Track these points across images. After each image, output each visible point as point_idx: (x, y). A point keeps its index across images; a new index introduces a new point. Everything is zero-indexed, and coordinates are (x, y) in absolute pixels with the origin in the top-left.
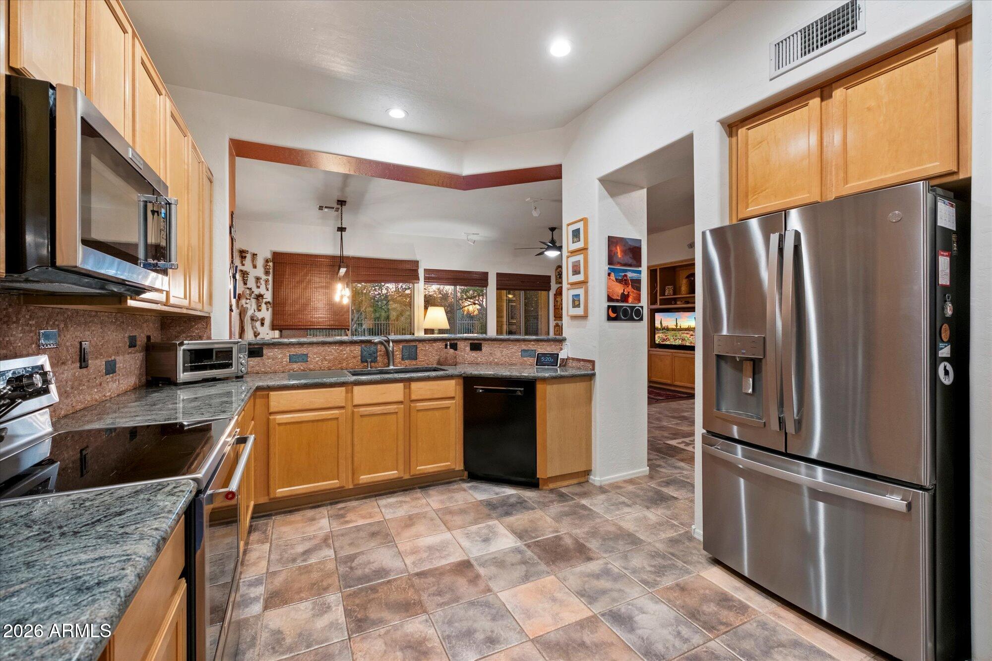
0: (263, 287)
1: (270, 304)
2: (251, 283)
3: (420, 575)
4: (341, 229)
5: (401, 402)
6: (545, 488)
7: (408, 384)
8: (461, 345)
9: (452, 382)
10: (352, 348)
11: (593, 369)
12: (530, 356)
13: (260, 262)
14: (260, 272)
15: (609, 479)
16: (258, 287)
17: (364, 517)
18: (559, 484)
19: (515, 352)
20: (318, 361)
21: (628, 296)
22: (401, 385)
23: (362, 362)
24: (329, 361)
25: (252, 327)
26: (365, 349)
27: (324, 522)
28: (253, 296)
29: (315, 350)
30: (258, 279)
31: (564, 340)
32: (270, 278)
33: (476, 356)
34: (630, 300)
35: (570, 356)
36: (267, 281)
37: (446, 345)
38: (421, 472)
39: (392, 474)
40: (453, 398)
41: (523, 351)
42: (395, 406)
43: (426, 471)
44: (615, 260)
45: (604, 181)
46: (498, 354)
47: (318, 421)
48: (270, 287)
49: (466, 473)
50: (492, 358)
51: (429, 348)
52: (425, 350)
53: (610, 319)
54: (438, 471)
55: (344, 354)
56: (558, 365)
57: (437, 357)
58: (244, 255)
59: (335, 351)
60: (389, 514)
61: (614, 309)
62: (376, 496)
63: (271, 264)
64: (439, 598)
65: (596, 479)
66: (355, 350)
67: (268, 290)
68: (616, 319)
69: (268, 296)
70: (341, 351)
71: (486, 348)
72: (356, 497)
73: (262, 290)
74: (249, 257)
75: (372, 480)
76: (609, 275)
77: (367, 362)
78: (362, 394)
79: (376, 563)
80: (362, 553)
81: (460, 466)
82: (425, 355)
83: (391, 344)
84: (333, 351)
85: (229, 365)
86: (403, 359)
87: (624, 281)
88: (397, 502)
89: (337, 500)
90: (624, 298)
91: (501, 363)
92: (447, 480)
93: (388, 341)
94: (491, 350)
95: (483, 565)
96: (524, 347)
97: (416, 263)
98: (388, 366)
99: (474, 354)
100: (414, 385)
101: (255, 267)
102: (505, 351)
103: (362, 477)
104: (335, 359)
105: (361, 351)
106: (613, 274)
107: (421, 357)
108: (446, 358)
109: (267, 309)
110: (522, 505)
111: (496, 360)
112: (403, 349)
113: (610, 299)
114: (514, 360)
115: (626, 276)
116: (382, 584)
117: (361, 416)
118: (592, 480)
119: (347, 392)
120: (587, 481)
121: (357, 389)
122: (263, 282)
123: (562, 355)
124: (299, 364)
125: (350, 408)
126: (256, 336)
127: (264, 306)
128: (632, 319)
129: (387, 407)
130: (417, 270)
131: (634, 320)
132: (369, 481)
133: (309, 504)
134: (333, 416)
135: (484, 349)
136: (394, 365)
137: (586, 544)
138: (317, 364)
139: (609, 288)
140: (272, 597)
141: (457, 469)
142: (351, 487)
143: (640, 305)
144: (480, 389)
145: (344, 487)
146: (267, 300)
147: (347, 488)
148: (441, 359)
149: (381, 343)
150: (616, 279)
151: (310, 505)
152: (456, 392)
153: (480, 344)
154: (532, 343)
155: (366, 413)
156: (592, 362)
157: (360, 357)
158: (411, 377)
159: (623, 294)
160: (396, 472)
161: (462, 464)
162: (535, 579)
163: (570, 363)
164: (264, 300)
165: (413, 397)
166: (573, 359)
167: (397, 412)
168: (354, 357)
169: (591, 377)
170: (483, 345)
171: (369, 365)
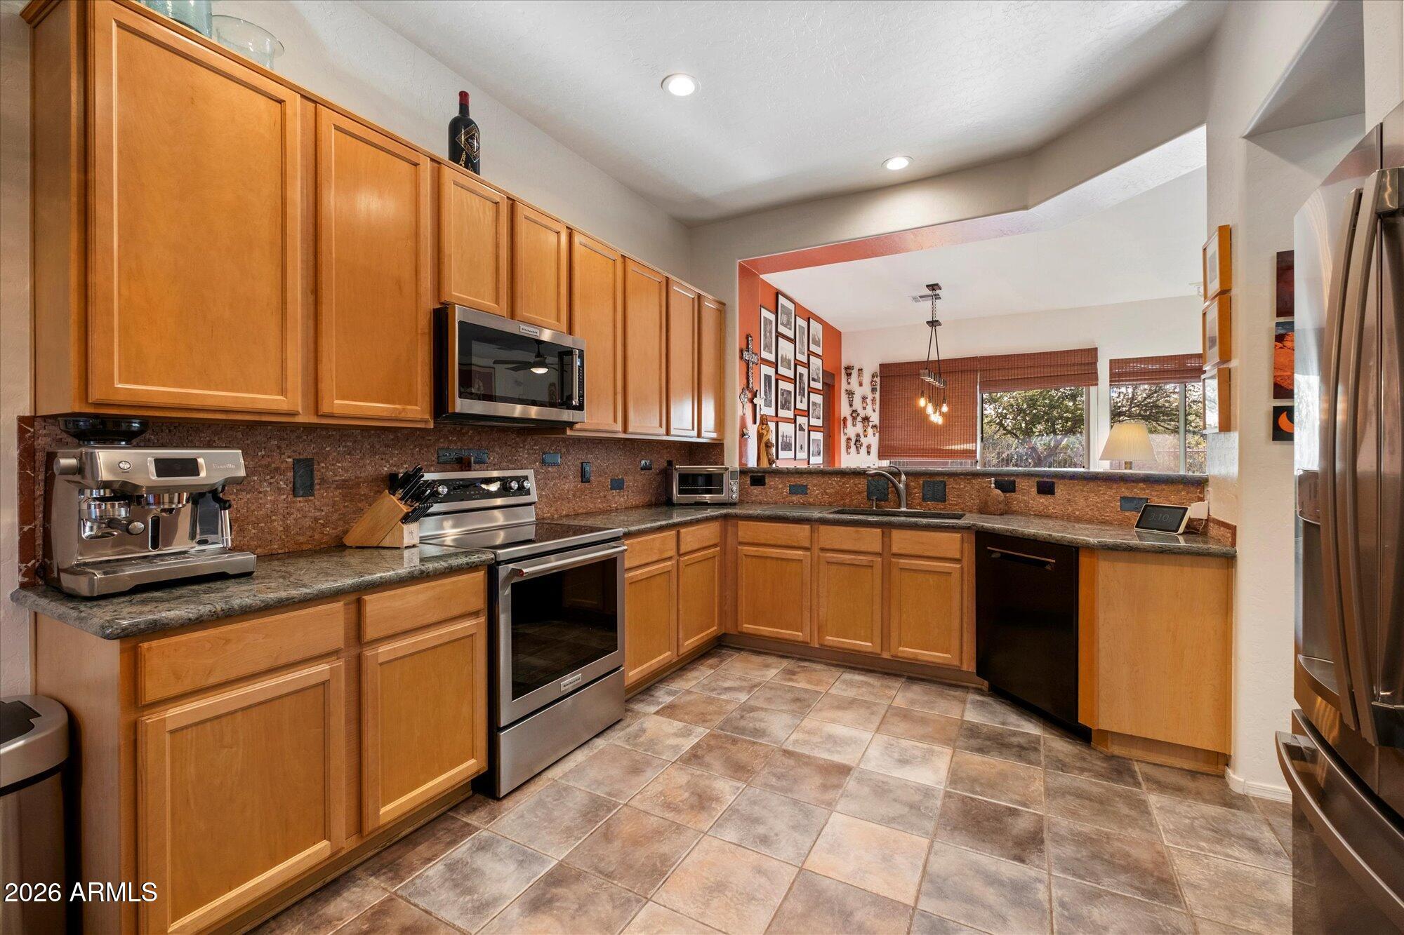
0: (869, 408)
1: (877, 428)
2: (857, 404)
3: (787, 753)
4: (933, 323)
5: (878, 554)
6: (1100, 748)
7: (886, 532)
8: (1021, 484)
9: (957, 537)
10: (857, 481)
11: (1234, 544)
12: (1137, 509)
13: (867, 379)
14: (866, 389)
16: (864, 408)
17: (809, 682)
18: (1136, 753)
19: (1110, 501)
22: (878, 531)
23: (868, 498)
25: (767, 453)
26: (873, 482)
27: (772, 673)
28: (859, 419)
29: (815, 482)
30: (864, 398)
31: (1204, 482)
32: (877, 395)
33: (1046, 503)
35: (1213, 515)
36: (873, 400)
37: (990, 483)
39: (865, 645)
41: (1123, 499)
42: (870, 558)
43: (912, 657)
46: (1081, 502)
48: (877, 407)
50: (1070, 509)
51: (965, 487)
52: (959, 489)
53: (1280, 435)
54: (939, 664)
55: (847, 488)
56: (1181, 530)
57: (977, 501)
58: (849, 371)
59: (837, 483)
61: (1290, 414)
62: (846, 667)
63: (878, 380)
64: (774, 780)
65: (1237, 778)
66: (860, 484)
67: (874, 411)
69: (875, 418)
70: (844, 483)
71: (1060, 490)
72: (829, 661)
73: (869, 411)
74: (855, 373)
75: (839, 645)
79: (766, 724)
80: (766, 710)
81: (969, 666)
82: (959, 496)
83: (903, 477)
84: (834, 483)
85: (720, 491)
86: (924, 499)
88: (862, 681)
89: (806, 658)
91: (1085, 518)
92: (954, 682)
94: (1069, 495)
95: (860, 781)
96: (1127, 494)
97: (1092, 353)
98: (899, 506)
99: (1044, 500)
101: (861, 385)
102: (1093, 499)
103: (827, 638)
104: (837, 493)
105: (866, 486)
107: (951, 498)
109: (874, 434)
110: (1025, 751)
111: (1077, 513)
112: (923, 485)
114: (1108, 515)
116: (746, 741)
117: (828, 563)
118: (1229, 777)
119: (812, 531)
122: (869, 401)
123: (1196, 511)
124: (799, 496)
125: (816, 551)
126: (771, 464)
127: (870, 431)
129: (859, 557)
130: (1095, 363)
132: (835, 644)
133: (780, 651)
134: (797, 558)
135: (1057, 493)
136: (908, 506)
137: (1047, 842)
138: (817, 497)
139: (1277, 369)
140: (668, 707)
141: (966, 669)
142: (818, 646)
144: (997, 552)
145: (810, 643)
146: (874, 423)
147: (813, 645)
148: (981, 504)
151: (780, 653)
154: (1141, 485)
155: (834, 560)
156: (1232, 530)
157: (866, 493)
160: (870, 644)
161: (974, 666)
162: (901, 828)
163: (1205, 531)
164: (871, 424)
165: (895, 549)
166: (1214, 521)
167: (872, 567)
168: (859, 493)
169: (1229, 559)
170: (1056, 485)
171: (874, 505)
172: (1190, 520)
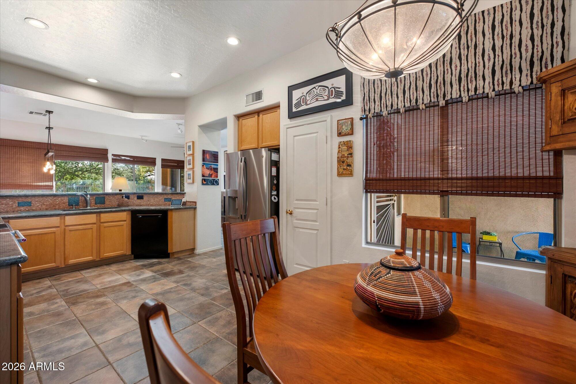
3: (104, 288)
4: (49, 128)
5: (95, 224)
6: (171, 257)
7: (98, 215)
8: (131, 197)
9: (125, 213)
10: (63, 198)
11: (196, 205)
12: (169, 201)
15: (203, 251)
17: (72, 278)
18: (179, 255)
19: (161, 199)
20: (39, 205)
21: (212, 175)
22: (95, 215)
23: (69, 205)
24: (47, 205)
26: (71, 198)
27: (47, 283)
29: (37, 200)
31: (185, 193)
33: (140, 202)
34: (213, 176)
35: (187, 201)
37: (123, 197)
38: (107, 256)
40: (125, 221)
41: (165, 199)
42: (91, 225)
43: (109, 256)
44: (205, 159)
45: (200, 126)
46: (152, 200)
47: (42, 234)
49: (133, 256)
50: (149, 203)
51: (112, 198)
52: (110, 199)
53: (203, 184)
55: (57, 201)
56: (182, 204)
57: (117, 203)
59: (51, 200)
60: (87, 275)
61: (205, 180)
62: (79, 270)
65: (198, 251)
66: (64, 199)
68: (207, 184)
72: (66, 272)
75: (76, 262)
76: (203, 166)
77: (72, 205)
78: (70, 220)
79: (81, 289)
80: (72, 287)
81: (129, 252)
82: (110, 202)
83: (89, 196)
86: (96, 204)
87: (211, 169)
89: (54, 275)
90: (210, 176)
91: (153, 205)
92: (122, 260)
93: (87, 195)
94: (148, 199)
95: (136, 282)
96: (166, 197)
97: (106, 151)
98: (86, 207)
99: (139, 201)
100: (102, 215)
102: (156, 199)
103: (70, 261)
104: (51, 204)
105: (69, 200)
106: (205, 166)
107: (107, 203)
108: (123, 203)
110: (159, 263)
111: (151, 204)
112: (96, 198)
113: (203, 176)
114: (160, 203)
115: (211, 166)
117: (70, 231)
118: (196, 252)
119: (61, 219)
120: (194, 253)
121: (67, 218)
123: (184, 200)
124: (25, 207)
125: (63, 227)
128: (213, 184)
129: (86, 226)
130: (107, 154)
131: (215, 185)
132: (74, 263)
134: (52, 231)
135: (145, 198)
136: (90, 207)
137: (183, 270)
139: (202, 171)
141: (128, 254)
142: (63, 266)
143: (217, 178)
144: (140, 216)
145: (59, 266)
147: (60, 267)
148: (120, 204)
149: (82, 196)
150: (206, 168)
151: (36, 278)
152: (127, 218)
153: (143, 196)
154: (169, 195)
155: (73, 229)
156: (195, 202)
157: (68, 203)
158: (101, 211)
159: (209, 174)
160: (91, 257)
161: (130, 252)
162: (157, 281)
163: (187, 204)
165: (102, 221)
166: (188, 202)
167: (92, 228)
168: (64, 203)
169: (195, 209)
170: (144, 196)
171: (74, 207)
172: (183, 202)
